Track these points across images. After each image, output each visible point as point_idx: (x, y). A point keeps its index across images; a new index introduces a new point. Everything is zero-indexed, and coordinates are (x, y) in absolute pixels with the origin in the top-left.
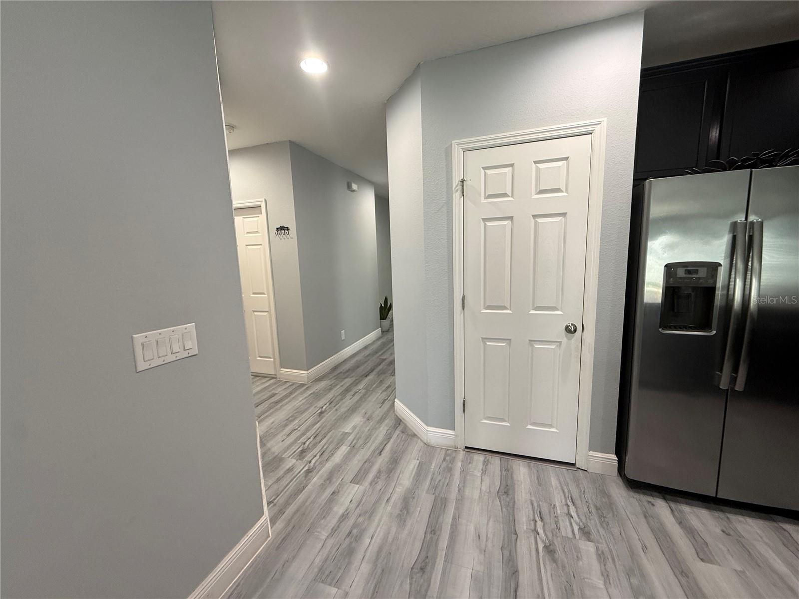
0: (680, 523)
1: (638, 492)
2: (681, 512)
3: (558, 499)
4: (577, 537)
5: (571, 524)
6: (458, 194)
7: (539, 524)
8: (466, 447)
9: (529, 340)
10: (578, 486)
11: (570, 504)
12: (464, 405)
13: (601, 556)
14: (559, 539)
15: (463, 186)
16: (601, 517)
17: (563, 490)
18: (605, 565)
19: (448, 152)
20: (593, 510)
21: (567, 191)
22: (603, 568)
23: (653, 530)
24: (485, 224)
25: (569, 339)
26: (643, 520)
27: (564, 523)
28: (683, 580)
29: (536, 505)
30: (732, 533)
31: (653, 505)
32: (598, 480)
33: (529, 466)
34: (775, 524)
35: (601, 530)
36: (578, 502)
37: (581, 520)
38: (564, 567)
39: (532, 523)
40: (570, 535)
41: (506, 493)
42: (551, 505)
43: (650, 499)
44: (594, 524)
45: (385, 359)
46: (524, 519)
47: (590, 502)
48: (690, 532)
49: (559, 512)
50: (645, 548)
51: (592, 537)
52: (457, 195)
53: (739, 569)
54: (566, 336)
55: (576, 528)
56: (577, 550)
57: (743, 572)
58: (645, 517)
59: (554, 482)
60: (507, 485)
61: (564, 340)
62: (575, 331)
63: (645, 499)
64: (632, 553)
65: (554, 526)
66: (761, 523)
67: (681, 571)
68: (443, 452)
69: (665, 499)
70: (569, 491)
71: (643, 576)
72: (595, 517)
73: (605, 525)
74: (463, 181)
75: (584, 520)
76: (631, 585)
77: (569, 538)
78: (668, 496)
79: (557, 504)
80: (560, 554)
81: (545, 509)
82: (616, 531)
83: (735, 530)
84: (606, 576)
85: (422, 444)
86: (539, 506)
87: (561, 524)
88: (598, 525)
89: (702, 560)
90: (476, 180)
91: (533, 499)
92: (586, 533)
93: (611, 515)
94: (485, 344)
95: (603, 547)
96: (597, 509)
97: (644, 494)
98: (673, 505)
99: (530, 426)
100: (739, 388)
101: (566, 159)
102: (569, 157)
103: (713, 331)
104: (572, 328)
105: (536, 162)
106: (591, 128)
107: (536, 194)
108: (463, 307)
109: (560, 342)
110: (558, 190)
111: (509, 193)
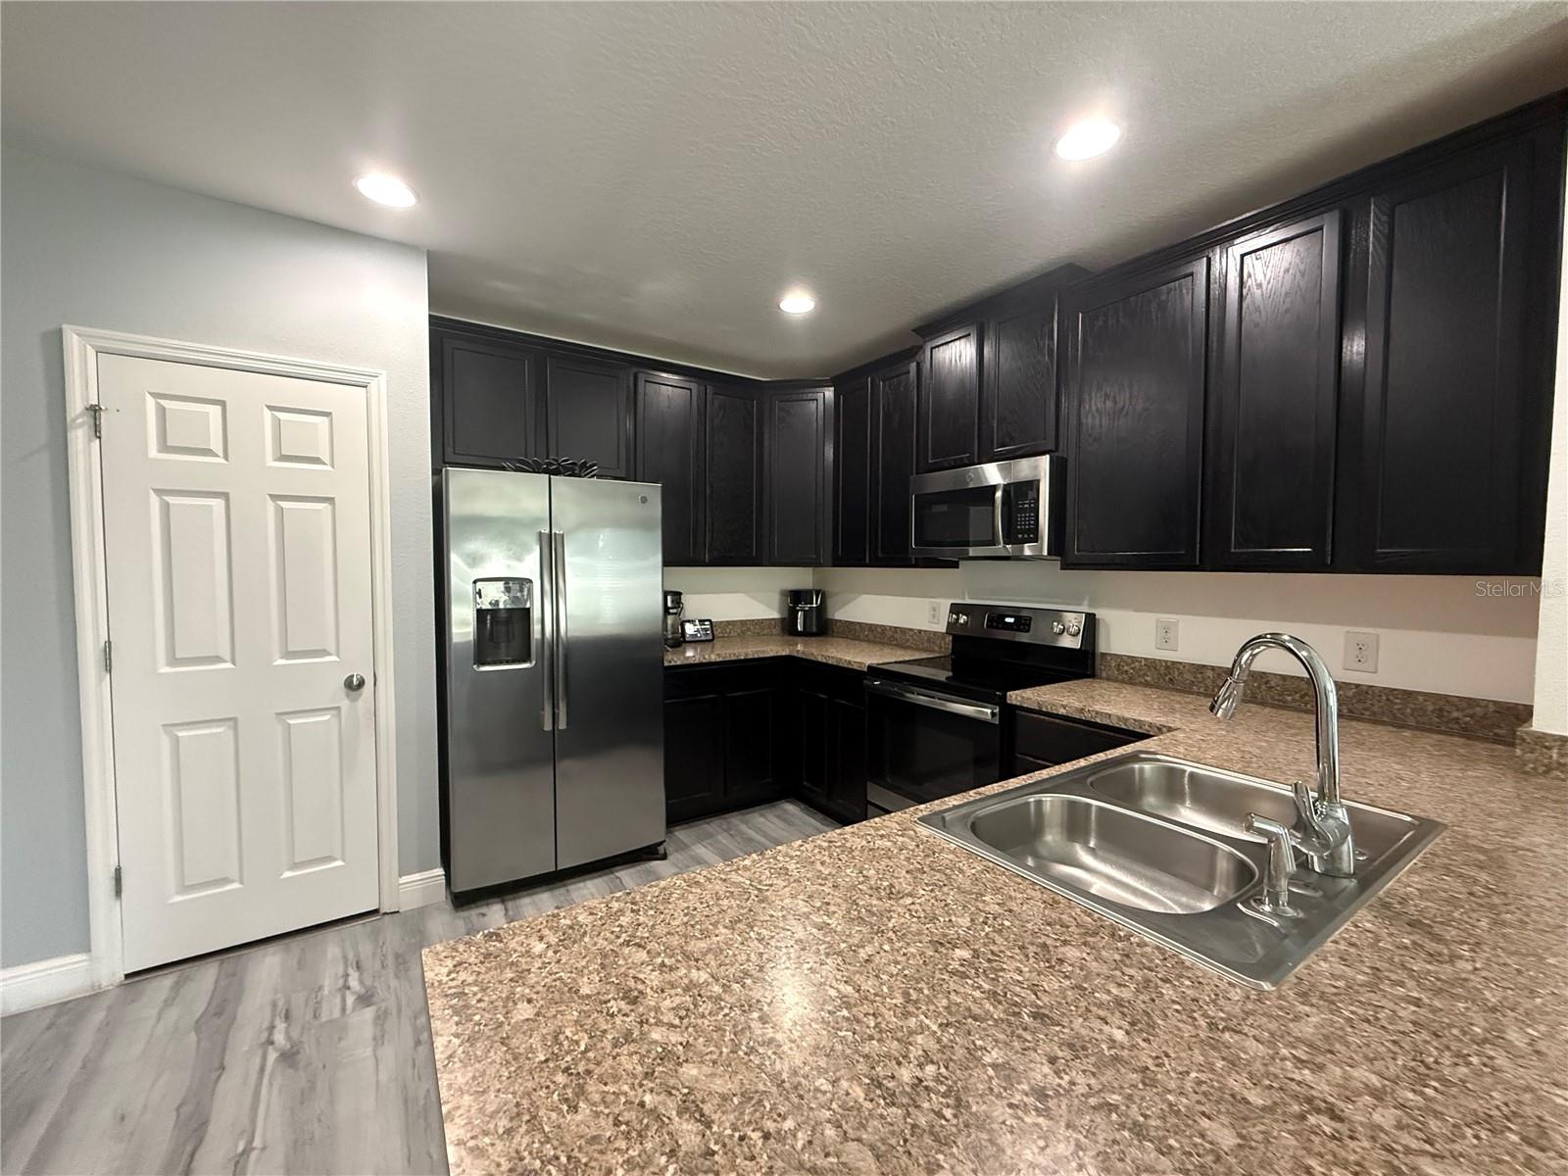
1: (467, 908)
2: (517, 907)
3: (331, 974)
4: (349, 1011)
5: (343, 1000)
6: (87, 429)
7: (280, 1029)
8: (127, 976)
9: (277, 714)
10: (375, 939)
11: (352, 972)
12: (117, 880)
13: (380, 1017)
14: (313, 1030)
15: (96, 419)
16: (400, 963)
17: (345, 958)
18: (383, 1025)
20: (390, 961)
21: (331, 464)
22: (378, 1030)
24: (165, 502)
25: (354, 700)
27: (330, 1004)
29: (281, 1003)
30: (565, 903)
31: (484, 915)
32: (414, 917)
34: (610, 876)
35: (394, 983)
36: (367, 962)
37: (364, 986)
38: (308, 1065)
39: (265, 1033)
40: (337, 1015)
41: (218, 1014)
42: (314, 989)
43: (483, 909)
44: (384, 981)
46: (249, 1035)
47: (389, 953)
49: (326, 992)
51: (375, 999)
54: (348, 696)
55: (351, 1000)
56: (343, 1028)
59: (332, 953)
60: (224, 1001)
61: (344, 704)
62: (361, 685)
63: (475, 912)
65: (309, 1018)
66: (598, 879)
69: (502, 900)
70: (356, 954)
72: (390, 970)
74: (96, 409)
75: (369, 982)
77: (332, 1021)
78: (506, 895)
79: (328, 983)
80: (307, 1051)
81: (299, 1001)
83: (569, 899)
84: (379, 1038)
86: (288, 1002)
87: (325, 1008)
88: (392, 978)
90: (132, 411)
91: (279, 996)
92: (366, 998)
94: (171, 734)
95: (389, 1003)
96: (398, 956)
97: (476, 905)
98: (510, 904)
99: (287, 874)
100: (562, 725)
101: (328, 414)
102: (330, 413)
103: (534, 662)
104: (355, 682)
105: (271, 408)
106: (363, 379)
107: (276, 460)
108: (108, 668)
109: (337, 708)
110: (317, 461)
111: (219, 450)
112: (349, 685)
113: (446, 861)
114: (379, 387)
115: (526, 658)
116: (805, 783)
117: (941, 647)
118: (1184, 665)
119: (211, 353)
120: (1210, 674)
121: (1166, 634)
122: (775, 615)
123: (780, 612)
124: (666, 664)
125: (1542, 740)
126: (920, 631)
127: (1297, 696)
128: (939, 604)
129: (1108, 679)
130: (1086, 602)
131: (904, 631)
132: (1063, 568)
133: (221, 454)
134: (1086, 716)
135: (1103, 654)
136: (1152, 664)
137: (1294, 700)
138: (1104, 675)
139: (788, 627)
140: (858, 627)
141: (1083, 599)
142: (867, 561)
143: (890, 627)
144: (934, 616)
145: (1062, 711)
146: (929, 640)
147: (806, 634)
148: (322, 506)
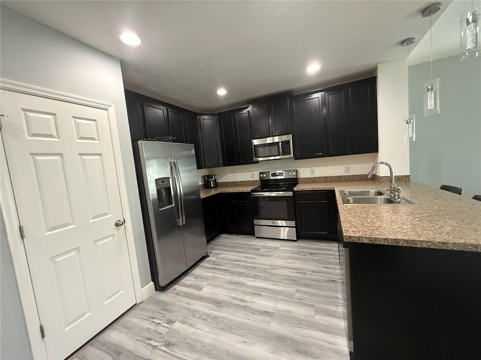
0: (186, 287)
1: (167, 290)
2: (183, 283)
3: (146, 324)
4: (170, 327)
5: (163, 326)
7: (152, 343)
9: (94, 242)
10: (146, 310)
11: (153, 320)
12: (42, 332)
13: (183, 322)
14: (165, 336)
16: (167, 310)
17: (144, 319)
18: (187, 323)
20: (163, 312)
21: (99, 140)
22: (188, 324)
23: (184, 296)
24: (34, 159)
25: (118, 230)
26: (178, 297)
27: (160, 329)
28: (203, 300)
29: (140, 339)
30: (197, 277)
31: (175, 289)
32: (151, 300)
34: (199, 266)
35: (173, 314)
36: (155, 316)
37: (164, 320)
38: (179, 342)
39: (149, 346)
40: (167, 330)
41: (119, 354)
42: (146, 330)
43: (173, 288)
44: (169, 316)
46: (144, 350)
47: (158, 310)
48: (190, 286)
49: (153, 328)
50: (188, 304)
51: (173, 320)
53: (207, 284)
54: (116, 229)
55: (166, 325)
56: (175, 330)
57: (208, 283)
58: (178, 295)
59: (135, 320)
60: (115, 350)
61: (116, 232)
62: (121, 223)
63: (171, 290)
64: (188, 309)
65: (158, 335)
66: (197, 268)
67: (201, 298)
69: (175, 284)
70: (146, 316)
71: (197, 311)
72: (166, 313)
73: (172, 312)
75: (164, 319)
76: (198, 318)
77: (168, 331)
78: (175, 282)
79: (149, 326)
80: (173, 340)
81: (147, 335)
82: (176, 309)
83: (197, 275)
84: (191, 325)
86: (142, 337)
87: (160, 331)
88: (170, 314)
89: (200, 290)
90: (15, 118)
91: (136, 338)
92: (170, 322)
93: (169, 306)
94: (53, 260)
95: (180, 318)
96: (163, 310)
97: (170, 288)
98: (179, 283)
99: (106, 303)
100: (184, 222)
101: (95, 120)
102: (96, 120)
103: (174, 204)
104: (118, 223)
105: (74, 117)
106: (107, 107)
107: (78, 139)
108: (22, 237)
109: (114, 234)
110: (93, 139)
111: (55, 135)
112: (117, 225)
114: (112, 109)
116: (230, 227)
117: (256, 184)
118: (317, 177)
119: (47, 92)
120: (322, 178)
121: (312, 172)
122: (201, 184)
124: (201, 198)
125: (382, 177)
126: (249, 181)
127: (338, 179)
128: (254, 173)
130: (294, 167)
131: (244, 182)
132: (295, 160)
133: (57, 137)
134: (314, 189)
135: (299, 178)
136: (310, 178)
137: (338, 180)
138: (300, 183)
140: (227, 183)
141: (293, 167)
142: (237, 164)
143: (239, 181)
144: (253, 177)
145: (308, 189)
146: (252, 183)
148: (97, 157)
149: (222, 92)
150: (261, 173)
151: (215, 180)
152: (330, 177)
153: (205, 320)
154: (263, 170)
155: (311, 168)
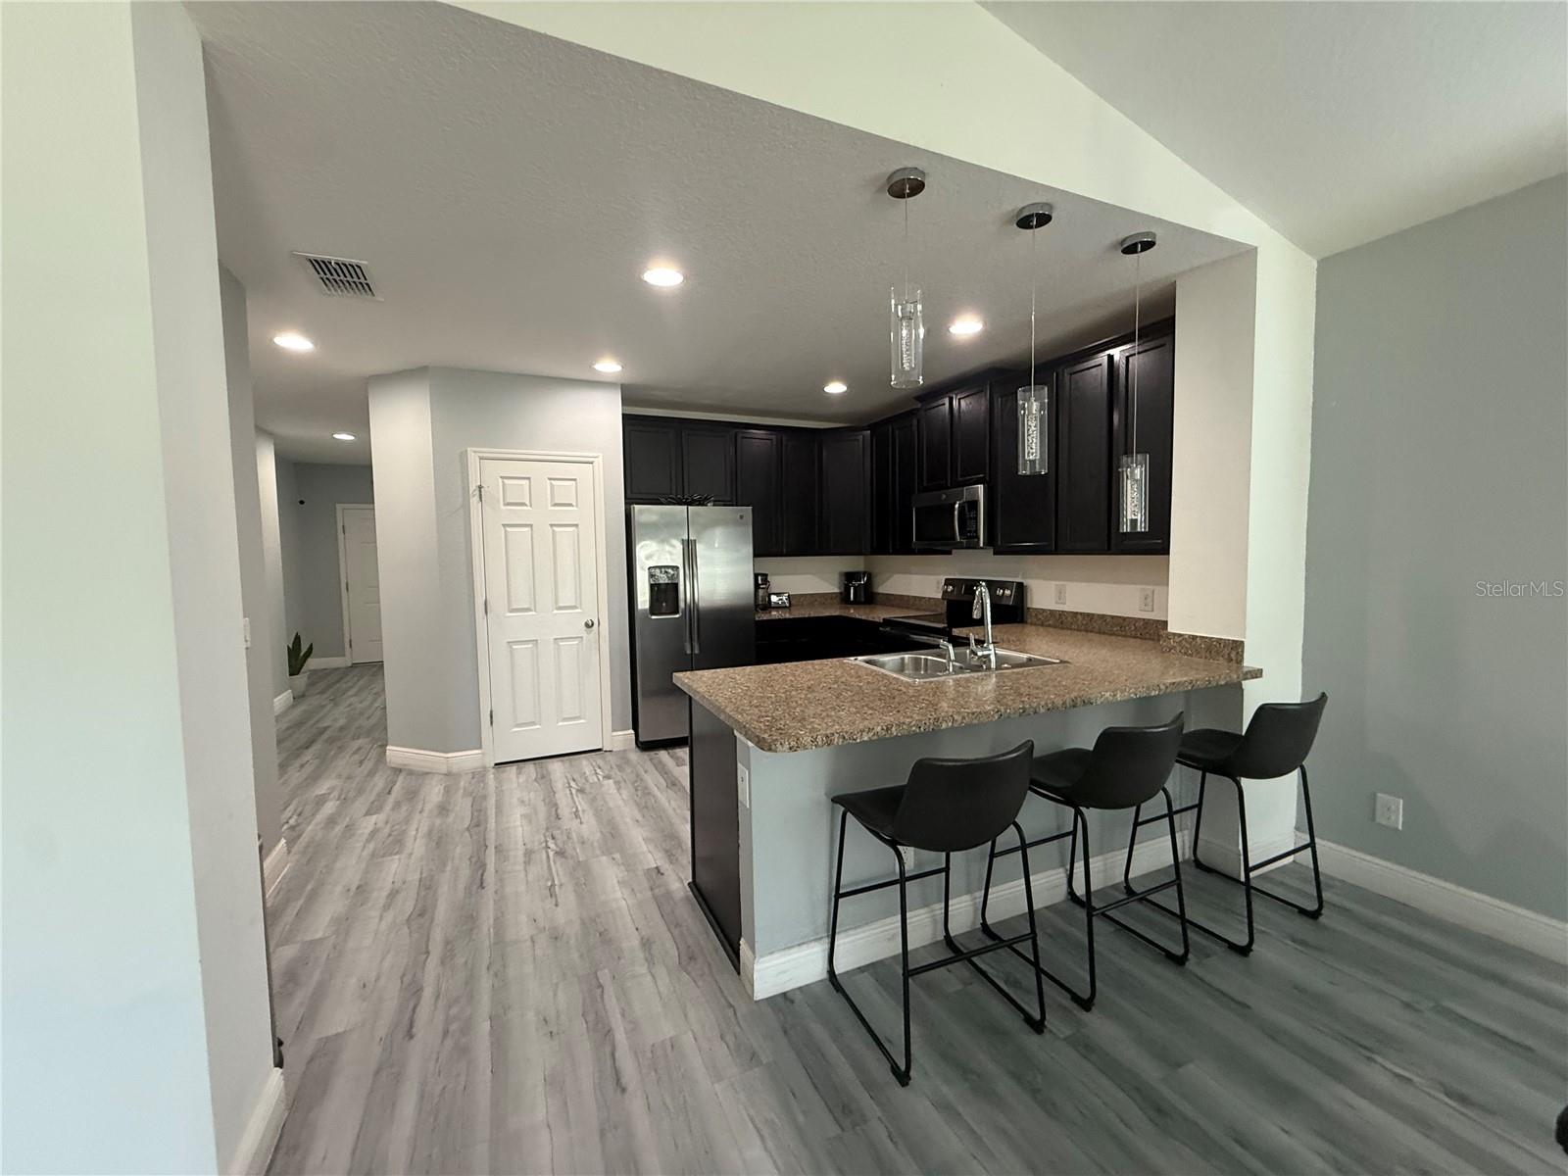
1: (646, 751)
3: (587, 767)
4: (601, 780)
5: (597, 777)
6: (477, 498)
7: (573, 783)
8: (496, 764)
9: (556, 639)
10: (604, 758)
11: (597, 769)
12: (491, 717)
13: (617, 783)
14: (588, 785)
15: (480, 492)
17: (591, 763)
18: (619, 785)
19: (463, 456)
20: (614, 767)
21: (577, 506)
23: (653, 763)
24: (506, 531)
25: (589, 633)
26: (648, 761)
31: (656, 753)
33: (562, 761)
35: (619, 774)
36: (604, 767)
38: (591, 794)
39: (567, 784)
40: (596, 781)
42: (583, 773)
43: (655, 751)
44: (614, 772)
45: (329, 727)
47: (613, 764)
51: (612, 778)
52: (474, 500)
54: (586, 631)
55: (601, 777)
56: (601, 785)
58: (651, 760)
59: (584, 761)
60: (544, 777)
61: (585, 635)
62: (593, 624)
63: (652, 753)
64: (638, 774)
65: (584, 781)
68: (470, 776)
69: (664, 749)
70: (596, 761)
72: (616, 769)
73: (622, 770)
74: (480, 487)
75: (607, 773)
79: (588, 772)
80: (588, 790)
81: (577, 776)
82: (629, 771)
84: (619, 788)
85: (442, 776)
87: (590, 779)
88: (617, 772)
90: (494, 487)
91: (567, 773)
92: (608, 777)
94: (511, 647)
95: (619, 780)
96: (617, 766)
98: (668, 750)
99: (560, 724)
100: (696, 652)
102: (576, 479)
103: (681, 614)
104: (590, 623)
105: (550, 479)
106: (590, 460)
107: (551, 506)
108: (486, 612)
109: (582, 637)
110: (570, 505)
111: (528, 503)
112: (587, 625)
113: (635, 727)
114: (599, 462)
115: (677, 613)
117: (939, 608)
118: (1068, 612)
119: (524, 454)
120: (1079, 617)
121: (1060, 595)
122: (836, 590)
123: (840, 588)
125: (1169, 636)
126: (930, 599)
127: (1118, 628)
129: (1031, 624)
131: (920, 599)
132: (995, 554)
133: (529, 505)
135: (1028, 608)
136: (1053, 613)
137: (1117, 630)
138: (1029, 621)
139: (844, 598)
140: (892, 598)
142: (891, 551)
143: (912, 597)
144: (936, 588)
146: (935, 604)
147: (856, 602)
148: (574, 528)
149: (836, 388)
150: (948, 582)
151: (869, 584)
152: (1098, 615)
153: (637, 790)
154: (960, 574)
155: (1058, 583)
